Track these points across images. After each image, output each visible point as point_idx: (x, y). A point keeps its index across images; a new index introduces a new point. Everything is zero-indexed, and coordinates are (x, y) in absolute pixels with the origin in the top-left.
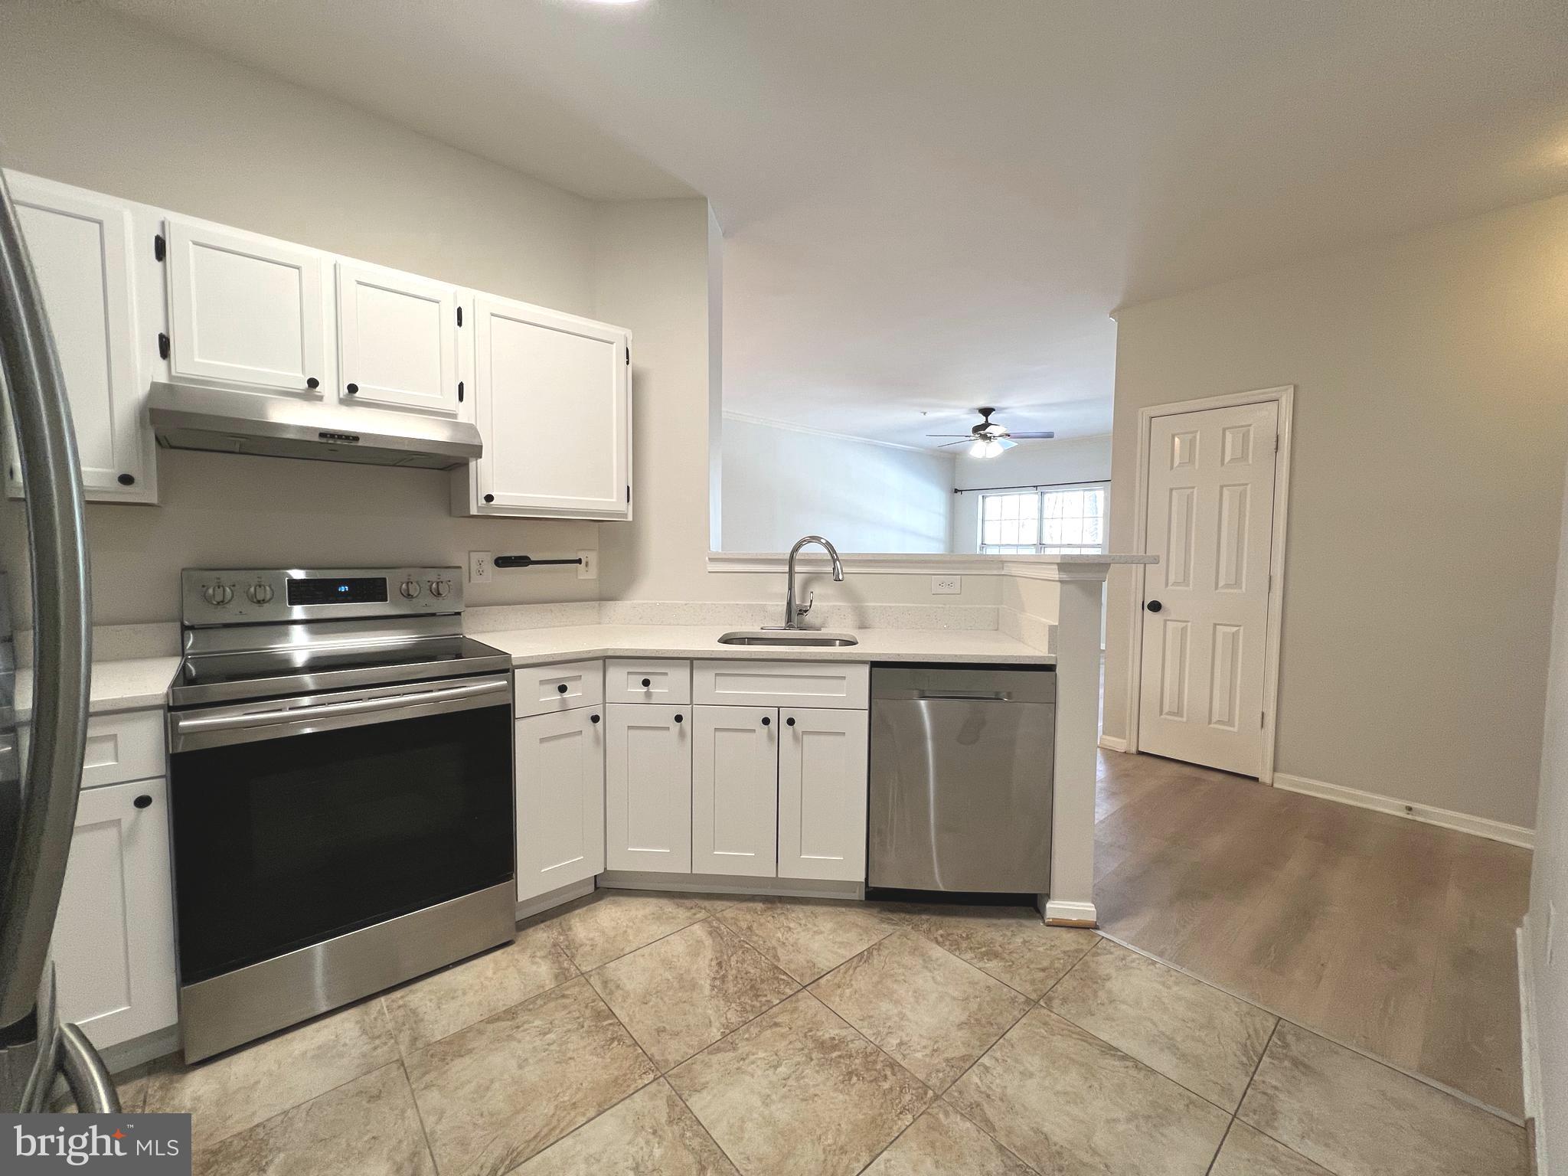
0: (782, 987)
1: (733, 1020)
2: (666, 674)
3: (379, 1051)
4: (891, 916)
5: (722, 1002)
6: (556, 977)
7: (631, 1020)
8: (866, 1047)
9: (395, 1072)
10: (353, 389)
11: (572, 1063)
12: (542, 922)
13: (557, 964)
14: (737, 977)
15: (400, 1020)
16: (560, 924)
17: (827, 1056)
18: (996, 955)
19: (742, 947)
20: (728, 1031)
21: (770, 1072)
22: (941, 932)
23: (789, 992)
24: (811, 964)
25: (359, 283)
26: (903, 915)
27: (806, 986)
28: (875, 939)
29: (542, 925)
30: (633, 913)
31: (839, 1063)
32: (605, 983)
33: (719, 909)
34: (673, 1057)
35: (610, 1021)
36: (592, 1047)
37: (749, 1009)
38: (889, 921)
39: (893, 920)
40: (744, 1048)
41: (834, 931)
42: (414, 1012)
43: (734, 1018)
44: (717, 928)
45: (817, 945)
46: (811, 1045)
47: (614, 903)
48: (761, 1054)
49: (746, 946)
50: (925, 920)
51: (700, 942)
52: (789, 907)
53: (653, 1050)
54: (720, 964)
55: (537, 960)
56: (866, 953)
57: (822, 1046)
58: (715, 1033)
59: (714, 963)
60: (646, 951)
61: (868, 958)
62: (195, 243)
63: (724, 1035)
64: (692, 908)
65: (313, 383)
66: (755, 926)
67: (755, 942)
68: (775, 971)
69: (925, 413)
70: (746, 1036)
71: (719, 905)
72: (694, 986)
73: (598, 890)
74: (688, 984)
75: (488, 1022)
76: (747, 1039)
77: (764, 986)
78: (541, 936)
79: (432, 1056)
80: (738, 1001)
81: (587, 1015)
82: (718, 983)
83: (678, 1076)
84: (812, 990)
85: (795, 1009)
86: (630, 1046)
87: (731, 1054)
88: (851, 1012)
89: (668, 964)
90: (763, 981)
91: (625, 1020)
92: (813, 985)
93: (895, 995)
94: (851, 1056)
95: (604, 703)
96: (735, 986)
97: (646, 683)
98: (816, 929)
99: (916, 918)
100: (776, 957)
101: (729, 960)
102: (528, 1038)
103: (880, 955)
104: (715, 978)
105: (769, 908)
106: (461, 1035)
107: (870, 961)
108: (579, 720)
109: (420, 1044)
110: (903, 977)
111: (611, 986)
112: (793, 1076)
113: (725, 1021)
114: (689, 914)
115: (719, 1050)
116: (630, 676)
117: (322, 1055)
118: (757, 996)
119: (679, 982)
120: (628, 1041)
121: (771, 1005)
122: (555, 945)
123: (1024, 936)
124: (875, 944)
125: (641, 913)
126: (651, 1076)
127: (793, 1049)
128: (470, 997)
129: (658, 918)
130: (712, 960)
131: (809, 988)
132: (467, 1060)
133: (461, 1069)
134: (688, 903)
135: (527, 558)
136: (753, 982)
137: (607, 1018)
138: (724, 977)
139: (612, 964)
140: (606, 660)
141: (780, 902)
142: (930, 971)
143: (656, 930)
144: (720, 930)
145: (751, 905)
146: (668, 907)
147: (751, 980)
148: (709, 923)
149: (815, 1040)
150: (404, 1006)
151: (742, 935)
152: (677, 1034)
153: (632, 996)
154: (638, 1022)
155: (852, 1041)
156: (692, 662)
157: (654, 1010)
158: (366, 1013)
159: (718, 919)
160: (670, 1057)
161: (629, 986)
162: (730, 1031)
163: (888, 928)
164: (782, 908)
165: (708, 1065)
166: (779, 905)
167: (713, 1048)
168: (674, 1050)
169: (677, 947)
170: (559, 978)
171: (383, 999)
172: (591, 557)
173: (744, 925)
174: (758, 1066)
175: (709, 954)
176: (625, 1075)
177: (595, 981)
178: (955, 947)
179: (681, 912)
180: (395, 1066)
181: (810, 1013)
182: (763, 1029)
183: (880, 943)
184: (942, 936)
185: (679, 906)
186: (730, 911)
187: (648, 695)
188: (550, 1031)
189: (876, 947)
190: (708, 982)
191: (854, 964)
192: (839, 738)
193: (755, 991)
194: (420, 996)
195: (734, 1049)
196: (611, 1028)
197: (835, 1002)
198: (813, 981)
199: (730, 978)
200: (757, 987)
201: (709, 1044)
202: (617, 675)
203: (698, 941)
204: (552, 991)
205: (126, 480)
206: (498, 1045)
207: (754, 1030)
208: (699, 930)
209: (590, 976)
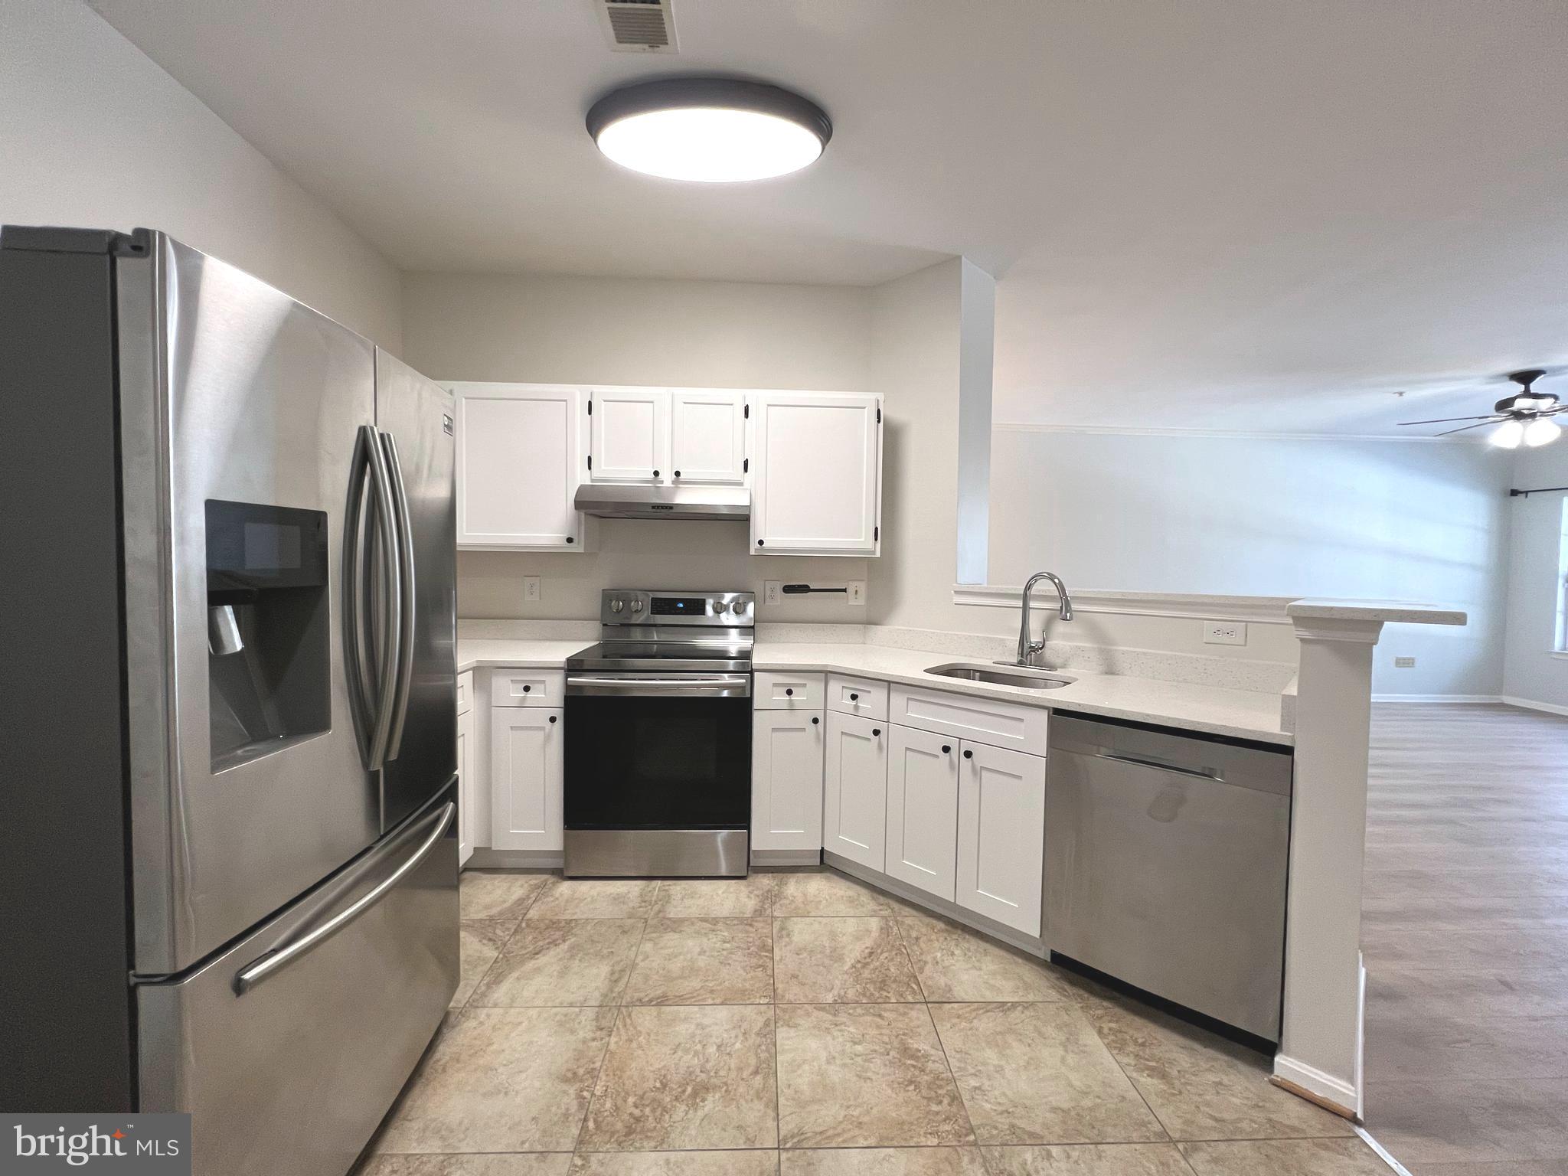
0: (908, 993)
1: (849, 996)
2: (869, 692)
3: (641, 909)
4: (1067, 987)
5: (852, 979)
6: (756, 911)
7: (781, 960)
8: (943, 1073)
9: (641, 925)
10: (678, 474)
11: (728, 967)
12: (772, 873)
13: (761, 903)
14: (876, 969)
15: (660, 897)
16: (782, 879)
17: (903, 1059)
18: (1164, 1076)
19: (899, 949)
20: (839, 1001)
21: (849, 1045)
22: (1113, 1025)
23: (910, 998)
24: (947, 989)
25: (685, 403)
26: (1082, 992)
27: (929, 1002)
28: (1031, 998)
29: (770, 875)
30: (836, 891)
31: (908, 1069)
32: (782, 929)
33: (903, 913)
34: (790, 996)
35: (767, 954)
36: (745, 964)
37: (868, 994)
38: (1062, 991)
39: (1066, 991)
40: (842, 1018)
41: (994, 974)
42: (669, 896)
43: (851, 994)
44: (890, 927)
45: (966, 977)
46: (896, 1044)
47: (827, 878)
48: (852, 1029)
49: (903, 950)
50: (1101, 1007)
51: (869, 931)
52: (967, 937)
53: (780, 986)
54: (871, 954)
55: (752, 896)
56: (1009, 1004)
57: (905, 1051)
58: (829, 998)
59: (867, 951)
60: (824, 920)
61: (1009, 1009)
62: (605, 401)
63: (835, 1002)
64: (882, 905)
65: (656, 473)
66: (924, 938)
67: (912, 950)
68: (912, 979)
69: (1401, 394)
70: (851, 1011)
71: (907, 910)
72: (840, 959)
73: (822, 866)
74: (836, 956)
75: (701, 921)
76: (849, 1014)
77: (894, 986)
78: (765, 881)
79: (662, 925)
80: (864, 985)
81: (757, 943)
82: (859, 966)
83: (784, 1011)
84: (931, 1008)
85: (905, 1014)
86: (768, 975)
87: (831, 1017)
88: (952, 1039)
89: (833, 936)
90: (895, 981)
91: (777, 958)
92: (937, 1005)
93: (1008, 1051)
94: (923, 1071)
95: (825, 709)
96: (870, 974)
97: (854, 697)
98: (977, 964)
99: (1094, 1001)
100: (921, 970)
101: (881, 953)
102: (714, 940)
103: (1023, 1012)
104: (859, 962)
105: (947, 930)
106: (682, 921)
107: (1007, 1013)
108: (803, 719)
109: (661, 915)
110: (1030, 1042)
111: (784, 933)
112: (864, 1057)
113: (843, 994)
114: (876, 908)
115: (822, 1009)
116: (844, 690)
117: (617, 899)
118: (881, 989)
119: (831, 952)
120: (769, 972)
121: (888, 1000)
122: (769, 891)
123: (1224, 1077)
124: (1027, 1002)
125: (842, 893)
126: (766, 1001)
127: (879, 1040)
128: (701, 902)
129: (851, 901)
130: (867, 948)
131: (929, 1005)
132: (676, 936)
133: (671, 939)
134: (882, 899)
135: (807, 586)
136: (887, 978)
137: (767, 951)
138: (867, 964)
139: (795, 919)
140: (826, 674)
141: (962, 930)
142: (1066, 1051)
143: (843, 909)
144: (892, 929)
145: (934, 922)
146: (864, 895)
147: (887, 976)
148: (887, 921)
149: (902, 1042)
150: (666, 890)
151: (907, 941)
152: (803, 984)
153: (793, 945)
154: (784, 964)
155: (934, 1061)
156: (890, 684)
157: (800, 961)
158: (648, 886)
159: (897, 922)
160: (787, 996)
161: (796, 938)
162: (841, 1002)
163: (1053, 995)
164: (959, 935)
165: (808, 1014)
166: (959, 932)
167: (820, 1007)
168: (793, 993)
169: (851, 926)
170: (757, 913)
171: (659, 882)
172: (862, 587)
173: (914, 934)
174: (843, 1035)
175: (869, 942)
176: (752, 991)
177: (777, 925)
178: (1118, 1046)
179: (871, 905)
180: (643, 921)
181: (916, 1023)
182: (868, 1012)
183: (1033, 1004)
184: (1110, 1029)
185: (873, 898)
186: (912, 919)
187: (856, 707)
188: (728, 942)
189: (1025, 1005)
190: (853, 961)
191: (989, 1007)
192: (1016, 781)
193: (883, 985)
194: (677, 888)
195: (835, 1015)
196: (765, 958)
197: (944, 1029)
198: (939, 1002)
199: (872, 966)
200: (887, 983)
201: (820, 1001)
202: (835, 687)
203: (867, 930)
204: (747, 919)
205: (570, 540)
206: (697, 936)
207: (859, 1011)
208: (874, 924)
209: (776, 920)
